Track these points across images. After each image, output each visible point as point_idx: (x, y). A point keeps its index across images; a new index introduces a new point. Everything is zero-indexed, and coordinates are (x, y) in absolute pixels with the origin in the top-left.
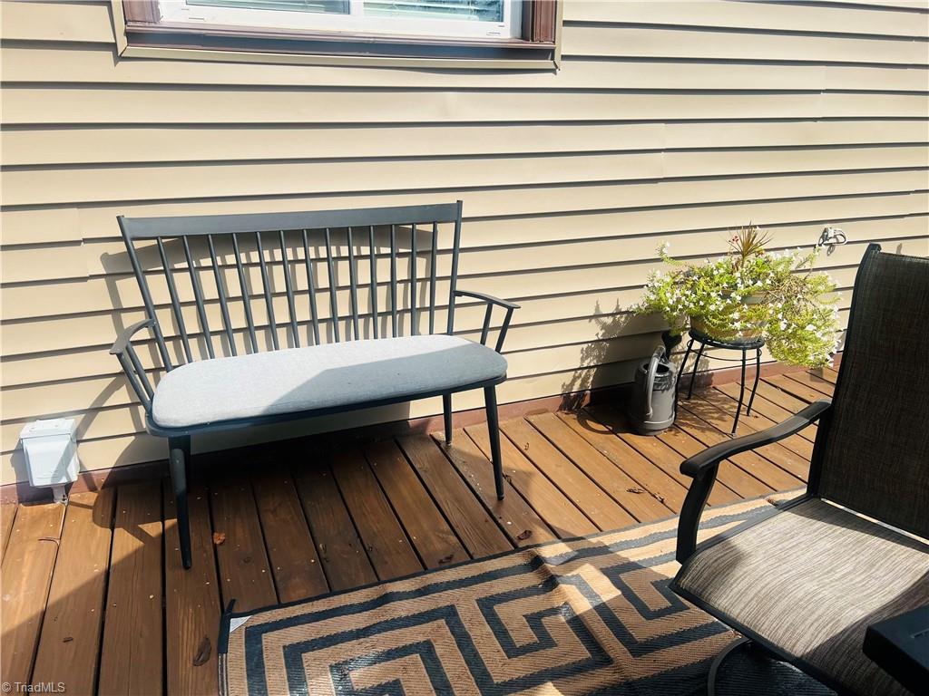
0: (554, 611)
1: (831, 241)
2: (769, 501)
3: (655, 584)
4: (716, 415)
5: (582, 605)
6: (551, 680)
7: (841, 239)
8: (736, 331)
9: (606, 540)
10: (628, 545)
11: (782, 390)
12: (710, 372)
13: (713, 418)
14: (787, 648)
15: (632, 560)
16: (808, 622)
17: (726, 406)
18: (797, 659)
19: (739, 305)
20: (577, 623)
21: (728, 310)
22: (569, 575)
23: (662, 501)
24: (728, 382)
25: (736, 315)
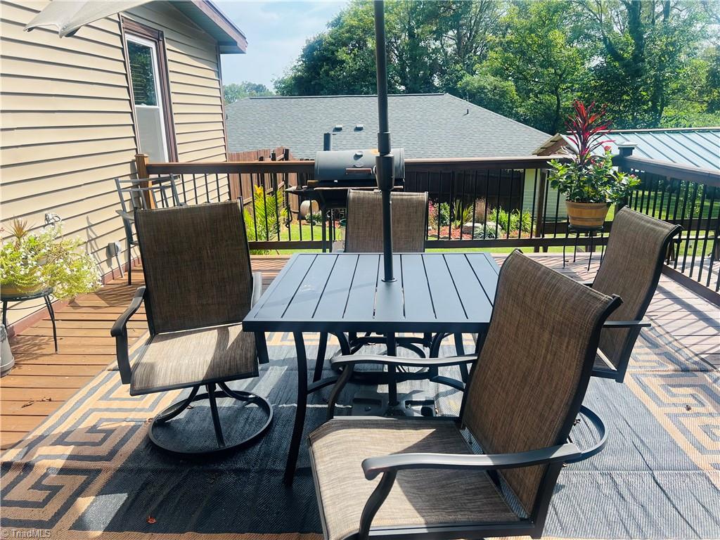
0: (46, 475)
1: (51, 221)
2: (109, 370)
3: (87, 432)
4: (36, 348)
5: (60, 463)
6: (78, 496)
7: (57, 219)
8: (42, 283)
9: (38, 433)
10: (54, 427)
11: (62, 320)
12: (11, 326)
13: (35, 350)
14: (196, 380)
15: (63, 431)
16: (197, 367)
17: (37, 341)
18: (202, 381)
19: (35, 267)
20: (64, 471)
21: (32, 272)
22: (34, 458)
23: (50, 400)
24: (24, 329)
25: (39, 274)
